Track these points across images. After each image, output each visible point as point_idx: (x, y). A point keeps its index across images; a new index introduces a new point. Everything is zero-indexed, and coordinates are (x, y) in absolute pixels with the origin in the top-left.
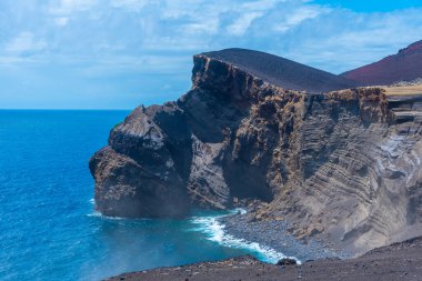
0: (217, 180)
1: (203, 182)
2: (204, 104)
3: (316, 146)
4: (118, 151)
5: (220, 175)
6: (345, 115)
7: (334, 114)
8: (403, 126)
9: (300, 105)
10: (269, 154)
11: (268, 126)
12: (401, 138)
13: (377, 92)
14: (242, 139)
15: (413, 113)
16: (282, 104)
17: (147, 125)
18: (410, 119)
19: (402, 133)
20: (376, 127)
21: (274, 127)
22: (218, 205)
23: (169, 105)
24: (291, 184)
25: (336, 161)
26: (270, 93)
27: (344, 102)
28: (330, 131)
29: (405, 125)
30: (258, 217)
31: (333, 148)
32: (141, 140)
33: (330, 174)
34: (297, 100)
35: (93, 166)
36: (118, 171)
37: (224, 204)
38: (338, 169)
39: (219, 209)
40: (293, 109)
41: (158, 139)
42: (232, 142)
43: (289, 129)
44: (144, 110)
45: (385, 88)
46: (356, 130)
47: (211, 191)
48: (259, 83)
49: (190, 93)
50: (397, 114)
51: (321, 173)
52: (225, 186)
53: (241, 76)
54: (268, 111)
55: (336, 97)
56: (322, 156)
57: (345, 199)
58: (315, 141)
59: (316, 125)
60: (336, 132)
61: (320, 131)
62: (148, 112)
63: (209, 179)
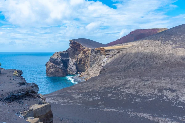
0: (74, 68)
1: (71, 69)
2: (72, 51)
3: (92, 60)
4: (51, 62)
5: (75, 67)
6: (98, 54)
7: (96, 53)
8: (107, 56)
9: (90, 51)
10: (85, 62)
11: (85, 56)
12: (107, 58)
13: (103, 48)
14: (80, 59)
15: (110, 53)
16: (87, 51)
17: (57, 56)
18: (109, 54)
19: (107, 57)
20: (103, 56)
21: (86, 56)
22: (74, 74)
23: (64, 51)
24: (88, 68)
25: (96, 64)
26: (85, 49)
27: (98, 51)
28: (95, 57)
29: (108, 55)
30: (80, 76)
31: (96, 61)
32: (55, 59)
33: (95, 66)
34: (89, 50)
35: (46, 65)
36: (50, 66)
37: (75, 73)
38: (96, 65)
39: (74, 75)
40: (89, 52)
41: (59, 59)
42: (78, 60)
43: (88, 57)
44: (57, 52)
45: (105, 48)
46: (100, 57)
47: (73, 70)
48: (83, 46)
49: (69, 49)
50: (106, 53)
51: (93, 66)
52: (76, 69)
53: (79, 45)
54: (84, 52)
55: (96, 50)
56: (93, 62)
57: (97, 72)
58: (92, 59)
59: (93, 56)
60: (96, 57)
61: (93, 57)
62: (58, 53)
63: (72, 68)
